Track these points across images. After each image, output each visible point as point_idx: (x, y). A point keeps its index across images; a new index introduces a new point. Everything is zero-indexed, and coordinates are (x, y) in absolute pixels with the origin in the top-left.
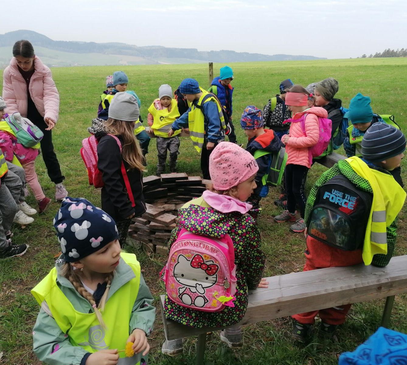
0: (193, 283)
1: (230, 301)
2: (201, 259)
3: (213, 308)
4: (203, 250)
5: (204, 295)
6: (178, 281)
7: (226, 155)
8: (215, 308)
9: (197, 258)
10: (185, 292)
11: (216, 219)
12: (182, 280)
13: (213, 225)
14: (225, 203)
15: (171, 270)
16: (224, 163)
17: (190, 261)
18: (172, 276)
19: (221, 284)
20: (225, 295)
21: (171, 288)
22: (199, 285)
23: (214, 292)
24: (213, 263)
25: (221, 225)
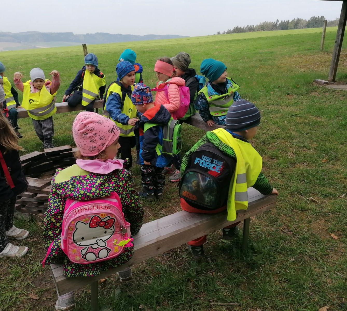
0: (94, 241)
1: (129, 243)
2: (99, 219)
3: (116, 254)
4: (98, 211)
5: (106, 246)
6: (79, 245)
7: (91, 126)
8: (118, 252)
9: (94, 219)
10: (88, 251)
11: (102, 182)
12: (83, 243)
13: (101, 187)
14: (104, 165)
15: (70, 238)
16: (90, 133)
17: (88, 224)
18: (73, 243)
19: (118, 232)
20: (123, 240)
21: (73, 253)
22: (100, 240)
23: (114, 241)
24: (110, 218)
25: (107, 185)
